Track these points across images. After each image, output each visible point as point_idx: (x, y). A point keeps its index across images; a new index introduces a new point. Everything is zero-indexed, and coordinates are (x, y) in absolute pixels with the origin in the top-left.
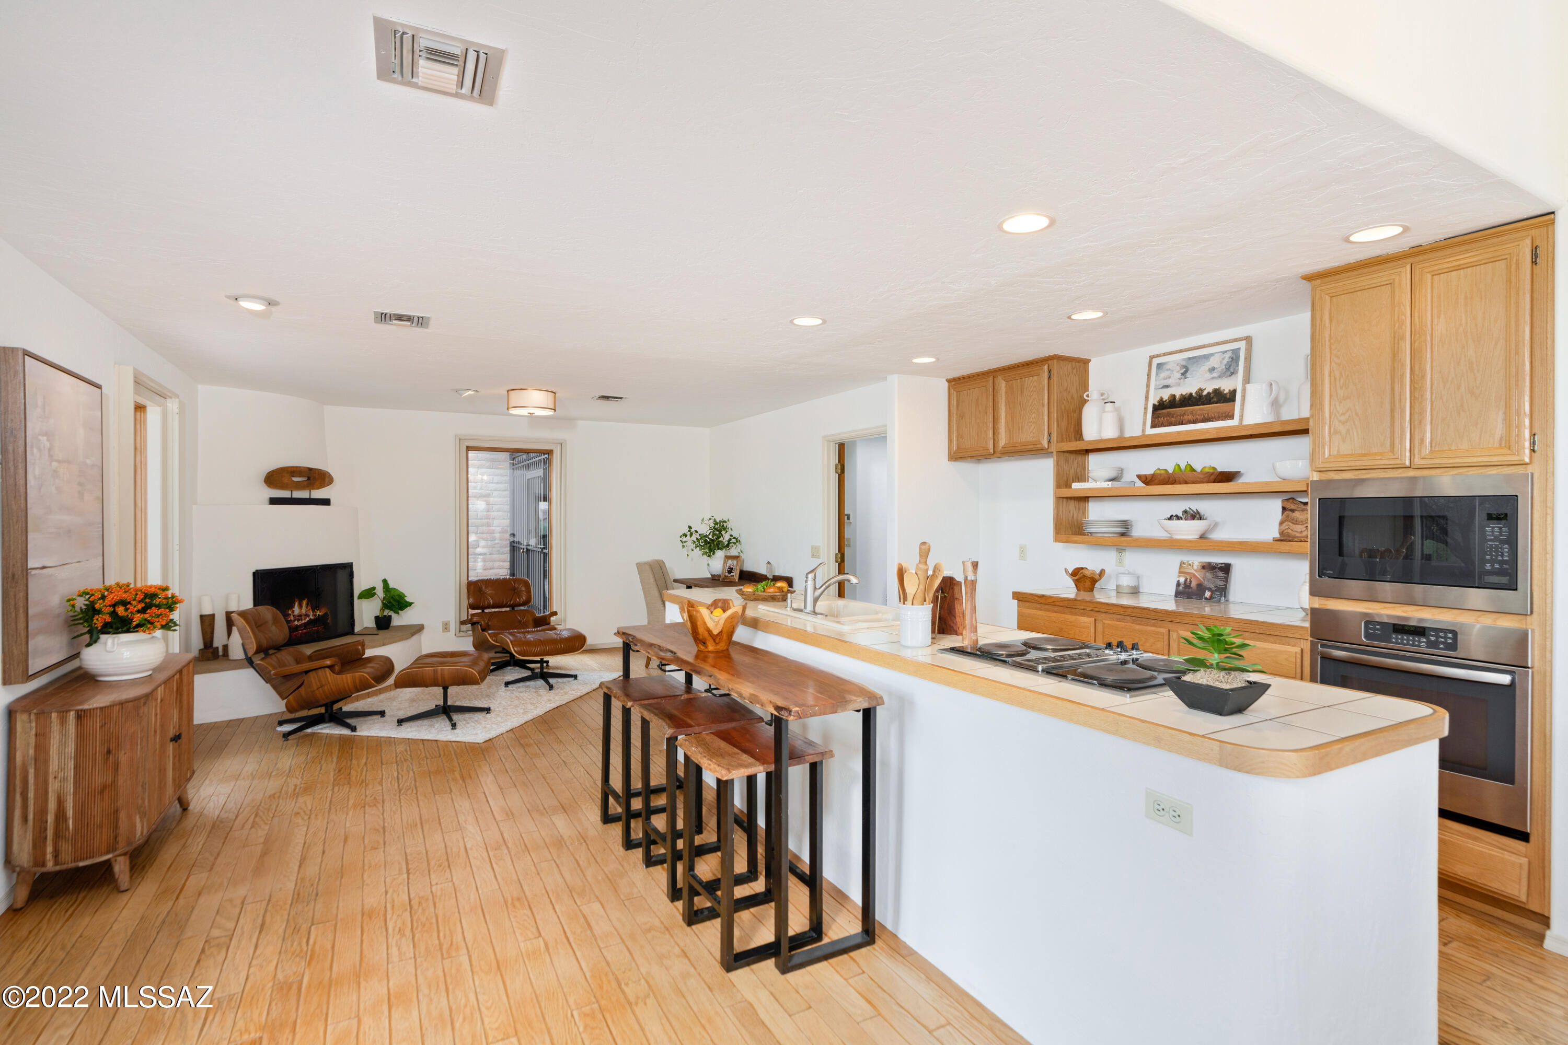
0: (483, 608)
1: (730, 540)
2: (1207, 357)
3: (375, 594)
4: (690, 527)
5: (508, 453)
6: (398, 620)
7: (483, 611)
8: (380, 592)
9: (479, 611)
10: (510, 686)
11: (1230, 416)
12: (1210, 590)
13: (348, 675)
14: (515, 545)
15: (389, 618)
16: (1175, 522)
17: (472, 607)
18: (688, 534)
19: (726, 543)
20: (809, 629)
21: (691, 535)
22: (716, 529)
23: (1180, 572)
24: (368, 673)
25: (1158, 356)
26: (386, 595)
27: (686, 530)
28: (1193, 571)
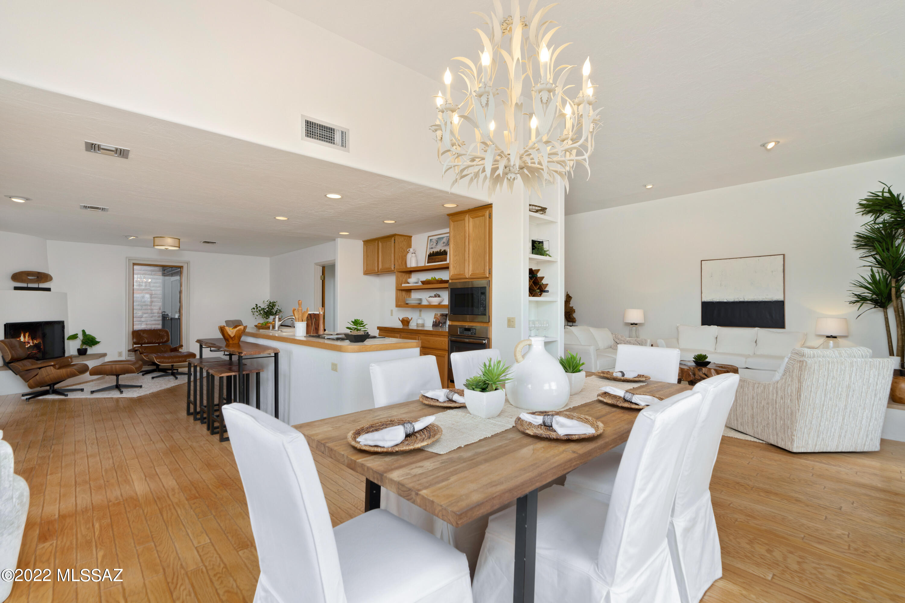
0: (141, 344)
1: (277, 311)
2: (443, 238)
3: (77, 337)
4: (257, 305)
5: (161, 268)
6: (91, 351)
7: (141, 345)
8: (80, 336)
9: (140, 345)
10: (155, 379)
11: (446, 260)
12: (441, 323)
13: (64, 370)
14: (165, 316)
15: (86, 350)
16: (431, 298)
17: (135, 343)
18: (256, 308)
19: (275, 313)
20: (277, 335)
21: (257, 308)
22: (270, 306)
23: (434, 317)
24: (75, 369)
25: (430, 236)
26: (84, 337)
27: (254, 306)
28: (438, 317)
